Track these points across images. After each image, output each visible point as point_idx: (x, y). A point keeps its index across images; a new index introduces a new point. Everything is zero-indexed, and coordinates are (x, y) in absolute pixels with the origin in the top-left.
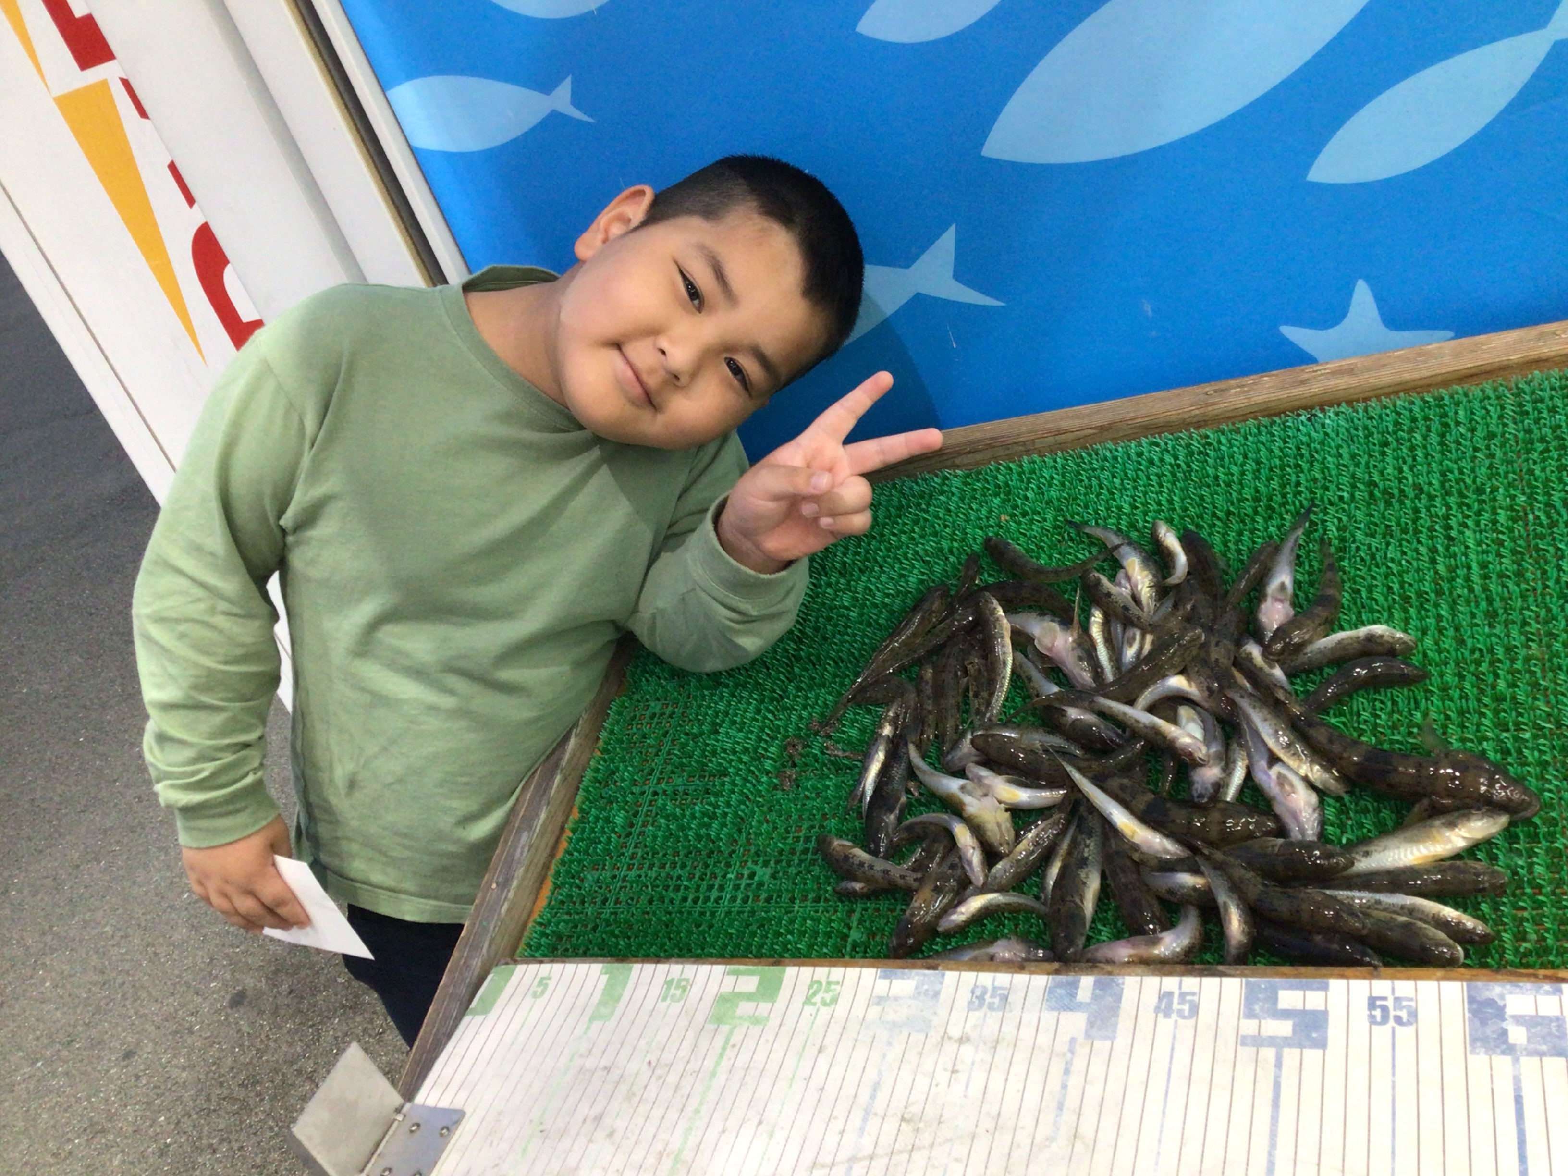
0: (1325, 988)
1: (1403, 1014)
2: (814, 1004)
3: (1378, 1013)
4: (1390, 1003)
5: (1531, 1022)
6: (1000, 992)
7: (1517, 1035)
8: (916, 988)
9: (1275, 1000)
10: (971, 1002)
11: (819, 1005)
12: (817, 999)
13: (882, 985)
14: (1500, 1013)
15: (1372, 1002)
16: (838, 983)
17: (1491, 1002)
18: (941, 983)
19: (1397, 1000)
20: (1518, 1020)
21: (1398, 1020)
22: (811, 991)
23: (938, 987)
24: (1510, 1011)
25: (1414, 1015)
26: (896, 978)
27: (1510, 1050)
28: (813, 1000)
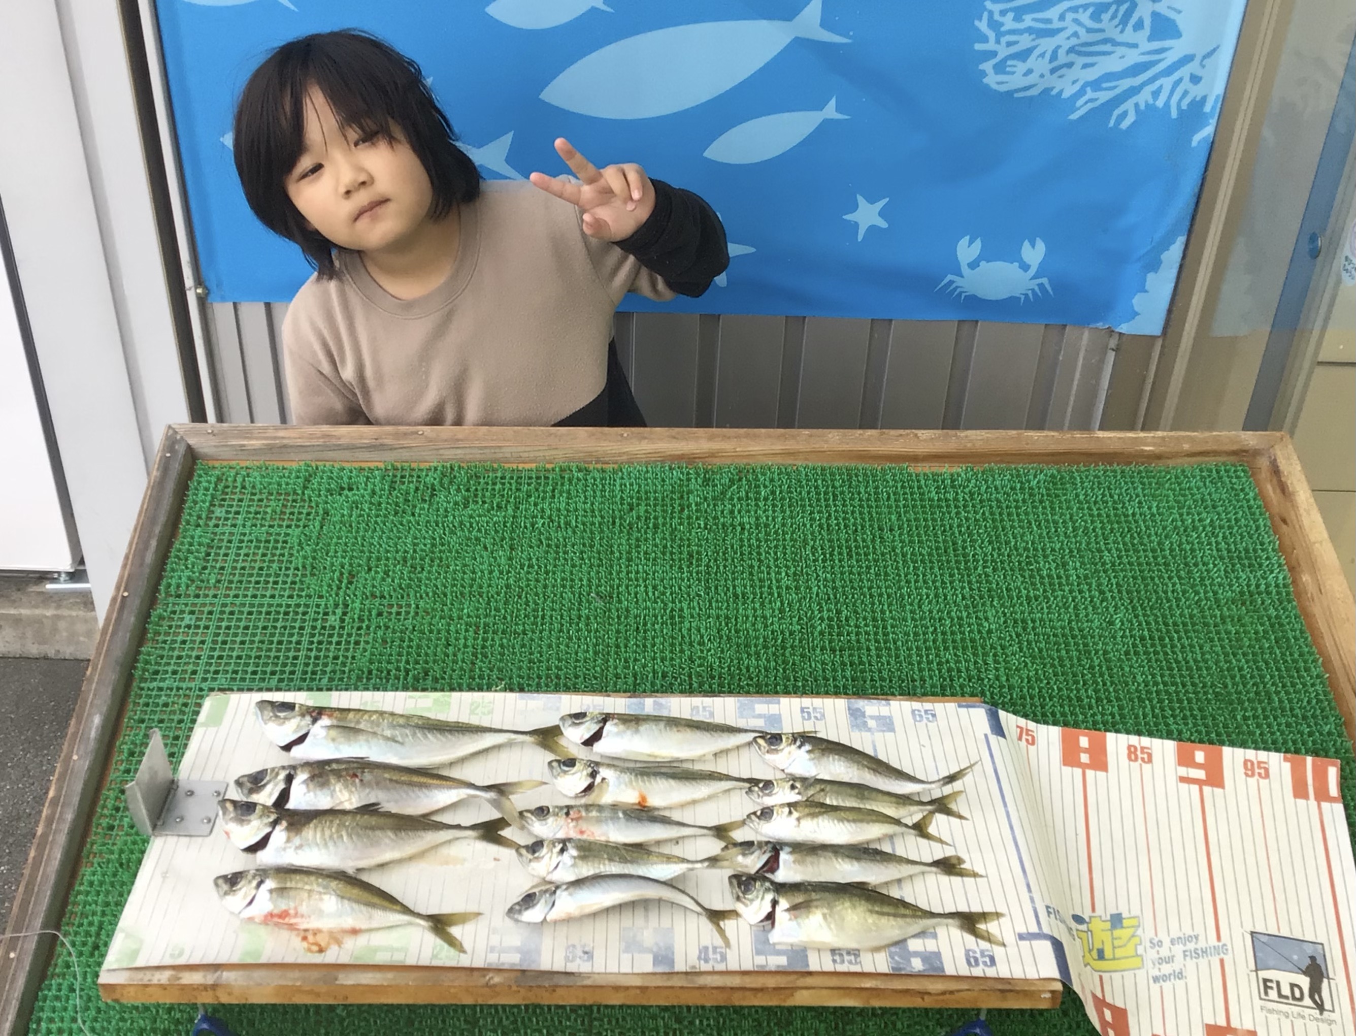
0: (779, 703)
1: (818, 715)
3: (806, 715)
4: (811, 710)
5: (878, 718)
7: (872, 723)
8: (543, 706)
9: (754, 710)
11: (480, 715)
12: (479, 711)
13: (521, 704)
14: (863, 715)
15: (802, 710)
16: (490, 703)
17: (858, 710)
19: (814, 709)
20: (872, 717)
21: (816, 718)
24: (867, 714)
25: (823, 715)
27: (869, 730)
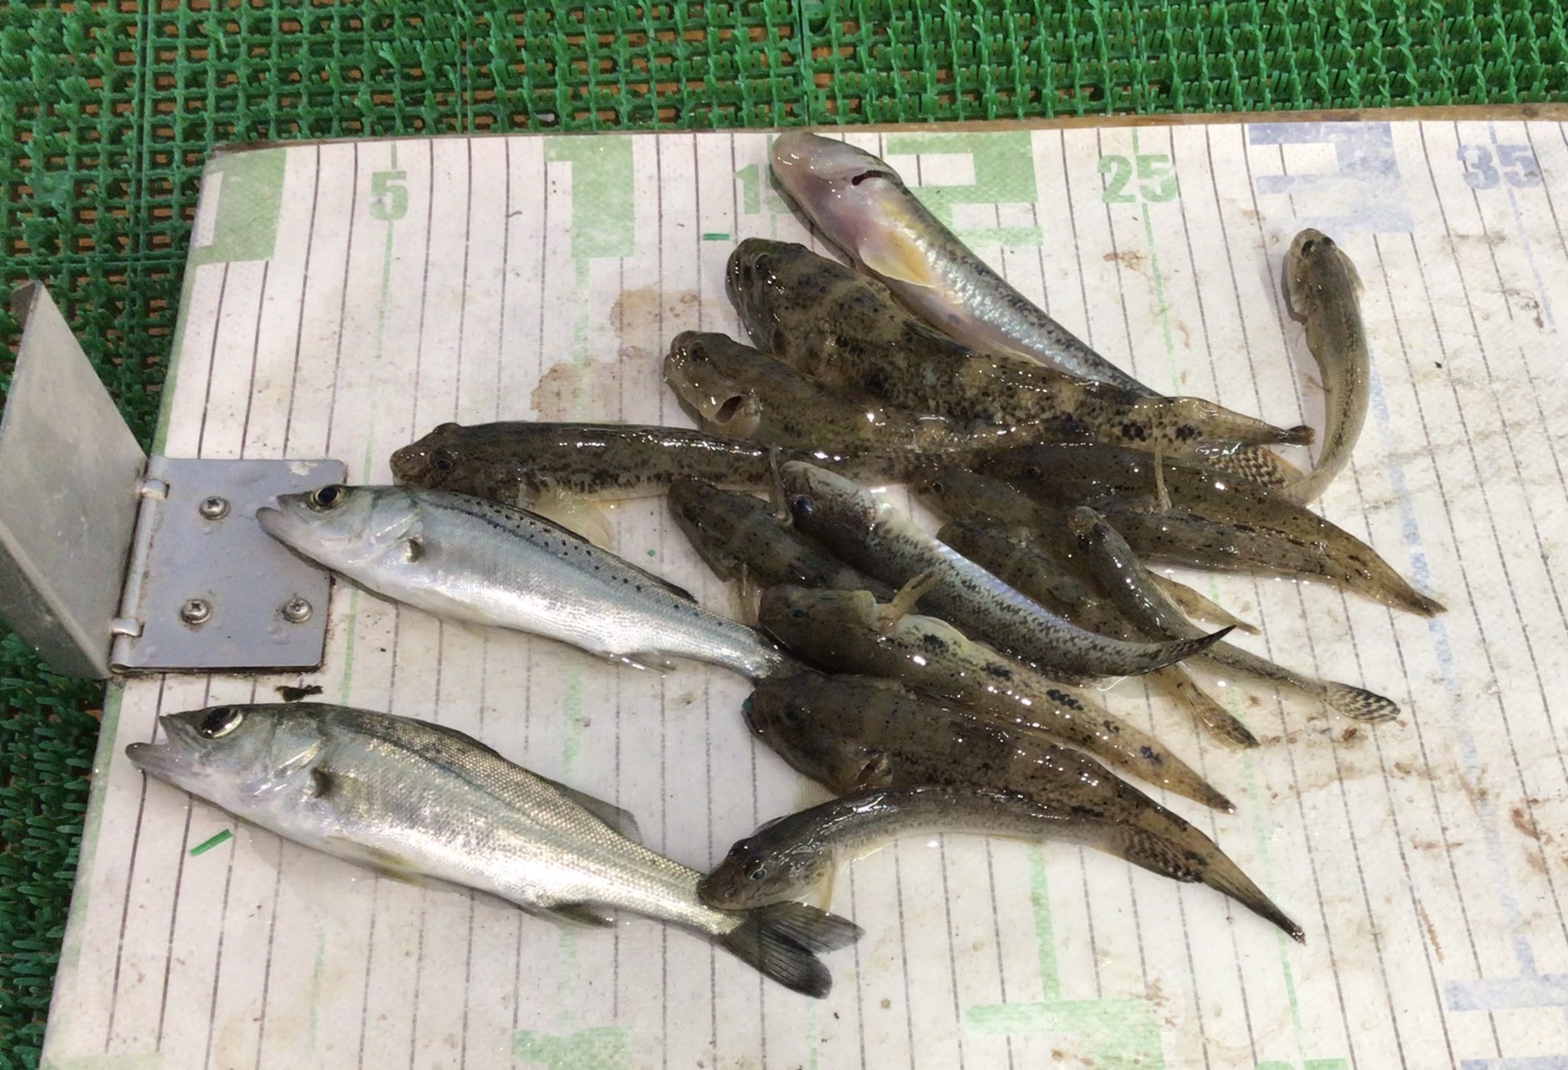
2: (1131, 199)
6: (1518, 154)
8: (1341, 156)
10: (1467, 175)
11: (1140, 199)
12: (1131, 187)
13: (1265, 157)
16: (1163, 158)
18: (1389, 145)
22: (1109, 178)
23: (1386, 153)
26: (1287, 141)
28: (1124, 192)
